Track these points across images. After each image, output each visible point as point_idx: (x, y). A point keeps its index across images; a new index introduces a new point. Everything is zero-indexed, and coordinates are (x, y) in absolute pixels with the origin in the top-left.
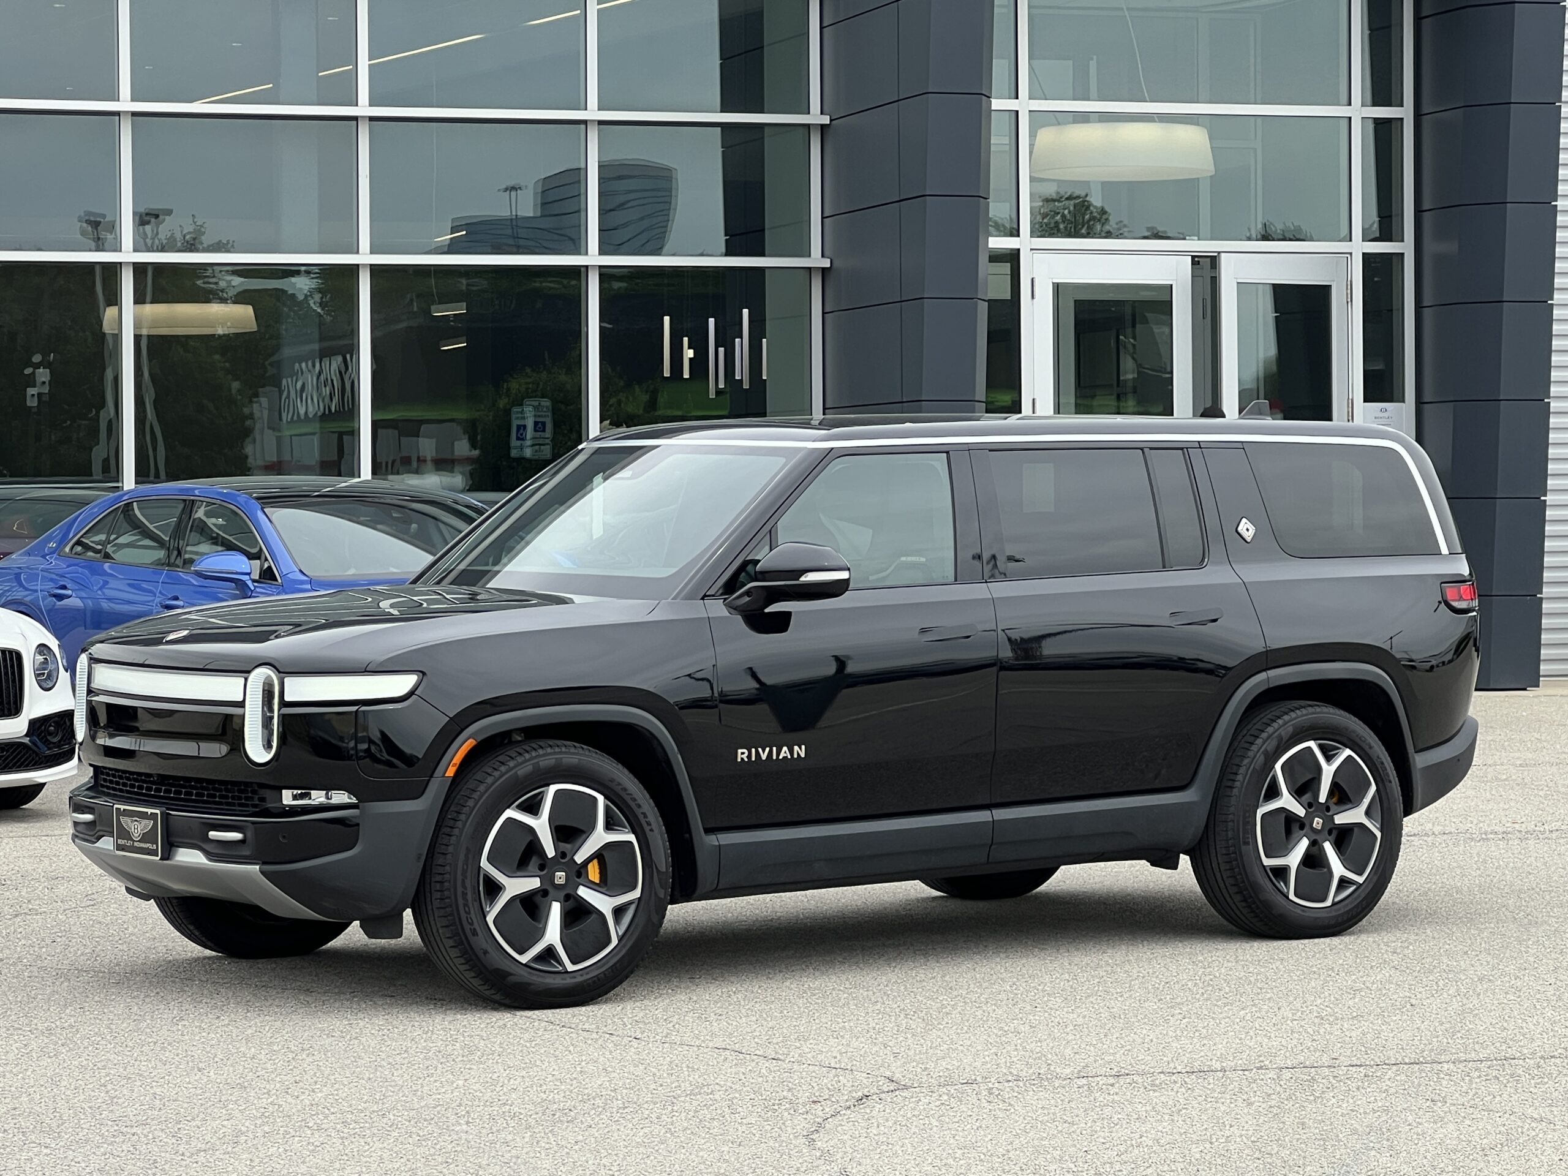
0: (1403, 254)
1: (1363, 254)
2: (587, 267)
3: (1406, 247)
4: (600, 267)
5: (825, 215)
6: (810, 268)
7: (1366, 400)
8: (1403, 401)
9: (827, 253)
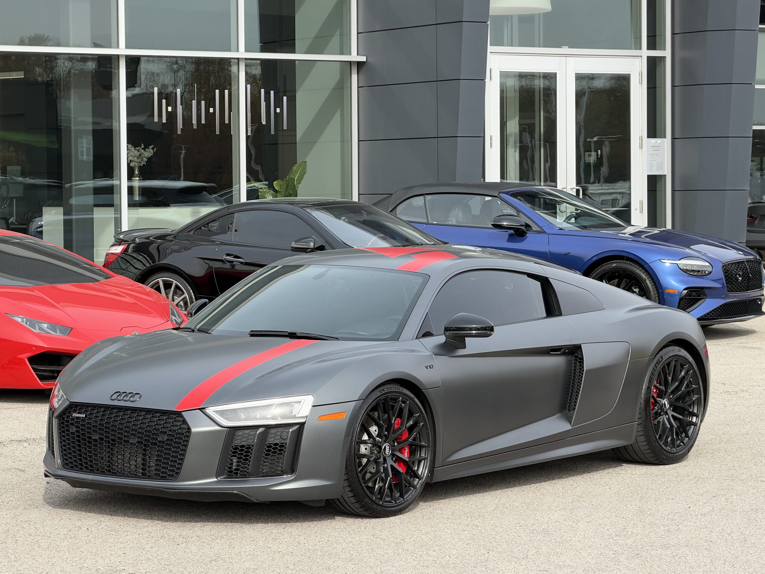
0: (664, 58)
1: (648, 57)
2: (238, 59)
3: (667, 53)
4: (246, 59)
5: (359, 32)
6: (350, 62)
7: (649, 136)
8: (665, 137)
9: (359, 54)
